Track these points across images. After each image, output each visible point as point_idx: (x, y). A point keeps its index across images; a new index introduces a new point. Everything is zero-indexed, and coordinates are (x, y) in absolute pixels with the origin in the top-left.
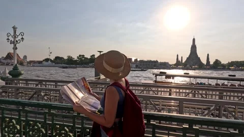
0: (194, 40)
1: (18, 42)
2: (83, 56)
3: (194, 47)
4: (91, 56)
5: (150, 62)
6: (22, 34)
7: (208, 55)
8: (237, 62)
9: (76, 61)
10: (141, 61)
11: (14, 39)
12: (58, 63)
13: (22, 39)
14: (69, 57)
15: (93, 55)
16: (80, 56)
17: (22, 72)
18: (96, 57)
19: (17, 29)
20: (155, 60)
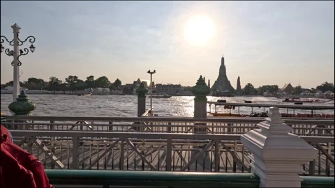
0: (223, 59)
1: (24, 52)
2: (76, 77)
3: (223, 69)
4: (88, 78)
5: (171, 86)
6: (31, 39)
7: (239, 78)
8: (269, 86)
9: (65, 84)
10: (159, 85)
11: (15, 48)
12: (33, 88)
13: (32, 47)
14: (53, 79)
15: (92, 77)
16: (70, 77)
17: (34, 105)
18: (95, 79)
19: (20, 31)
20: (178, 84)
